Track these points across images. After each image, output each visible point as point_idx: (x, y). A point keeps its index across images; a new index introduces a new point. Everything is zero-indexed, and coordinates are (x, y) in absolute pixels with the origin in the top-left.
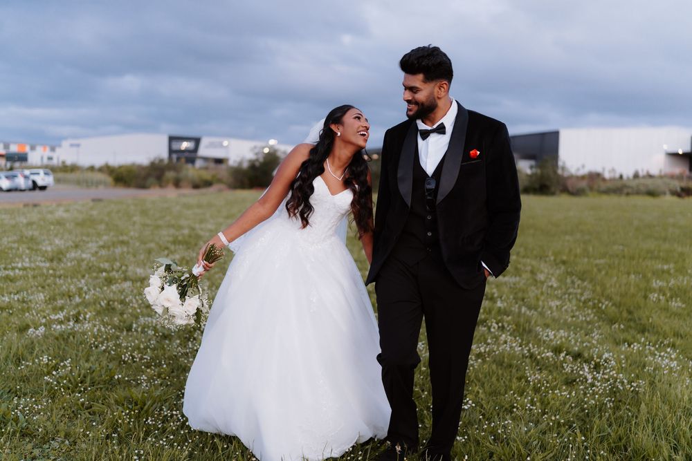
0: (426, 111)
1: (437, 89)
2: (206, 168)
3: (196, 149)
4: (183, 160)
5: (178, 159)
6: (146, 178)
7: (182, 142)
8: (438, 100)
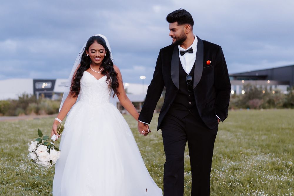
0: (181, 41)
1: (185, 29)
3: (52, 88)
4: (43, 95)
5: (40, 95)
6: (15, 108)
7: (42, 83)
8: (186, 35)
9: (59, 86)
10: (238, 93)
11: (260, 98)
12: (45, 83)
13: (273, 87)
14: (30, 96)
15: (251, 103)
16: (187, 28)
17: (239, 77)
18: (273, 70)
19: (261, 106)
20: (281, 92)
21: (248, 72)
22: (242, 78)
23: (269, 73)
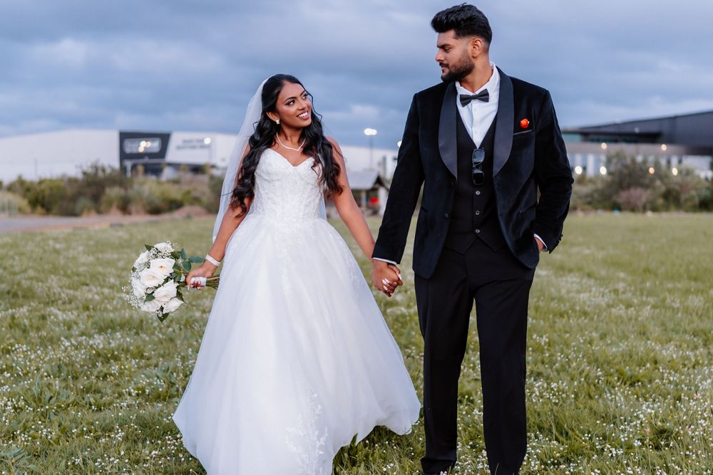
2: (176, 182)
3: (162, 152)
4: (140, 168)
5: (134, 167)
6: (74, 199)
7: (140, 141)
8: (473, 60)
9: (179, 148)
10: (591, 172)
11: (646, 187)
12: (146, 141)
13: (674, 160)
14: (108, 171)
15: (622, 197)
16: (475, 45)
17: (591, 135)
18: (674, 119)
19: (648, 206)
20: (697, 172)
21: (615, 125)
22: (602, 137)
23: (665, 128)
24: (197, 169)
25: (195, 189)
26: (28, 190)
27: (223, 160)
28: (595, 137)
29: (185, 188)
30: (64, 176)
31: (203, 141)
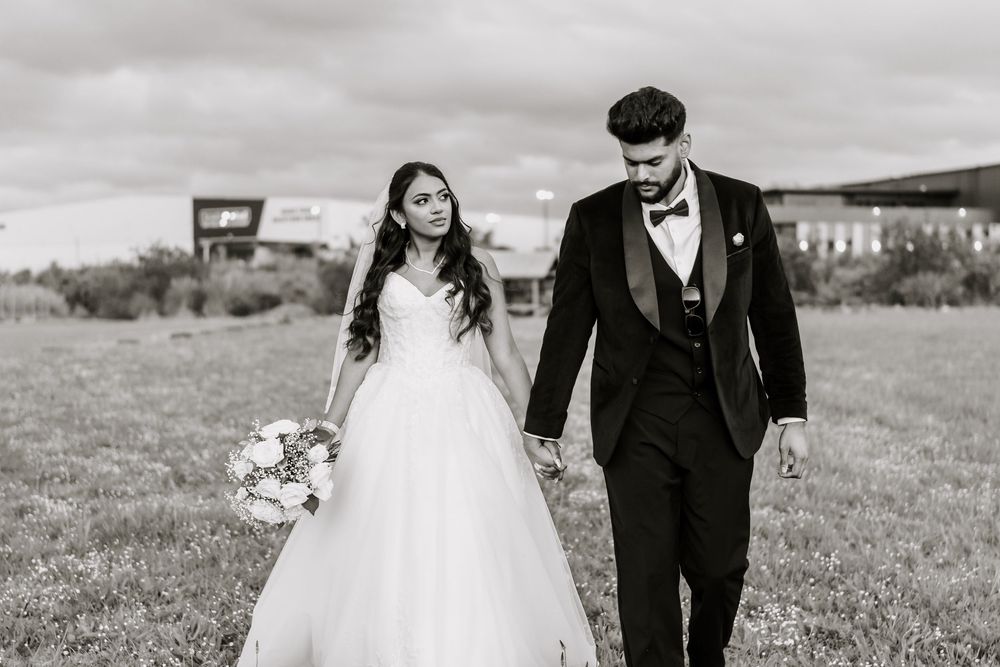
3: (253, 228)
7: (221, 212)
9: (276, 220)
10: (858, 249)
11: (942, 269)
12: (230, 212)
13: (978, 230)
14: (177, 254)
15: (906, 286)
17: (858, 196)
18: (977, 171)
19: (943, 297)
21: (892, 181)
22: (873, 199)
23: (964, 185)
24: (302, 250)
25: (298, 279)
26: (65, 282)
27: (336, 237)
28: (864, 199)
29: (285, 276)
30: (116, 261)
31: (309, 210)
